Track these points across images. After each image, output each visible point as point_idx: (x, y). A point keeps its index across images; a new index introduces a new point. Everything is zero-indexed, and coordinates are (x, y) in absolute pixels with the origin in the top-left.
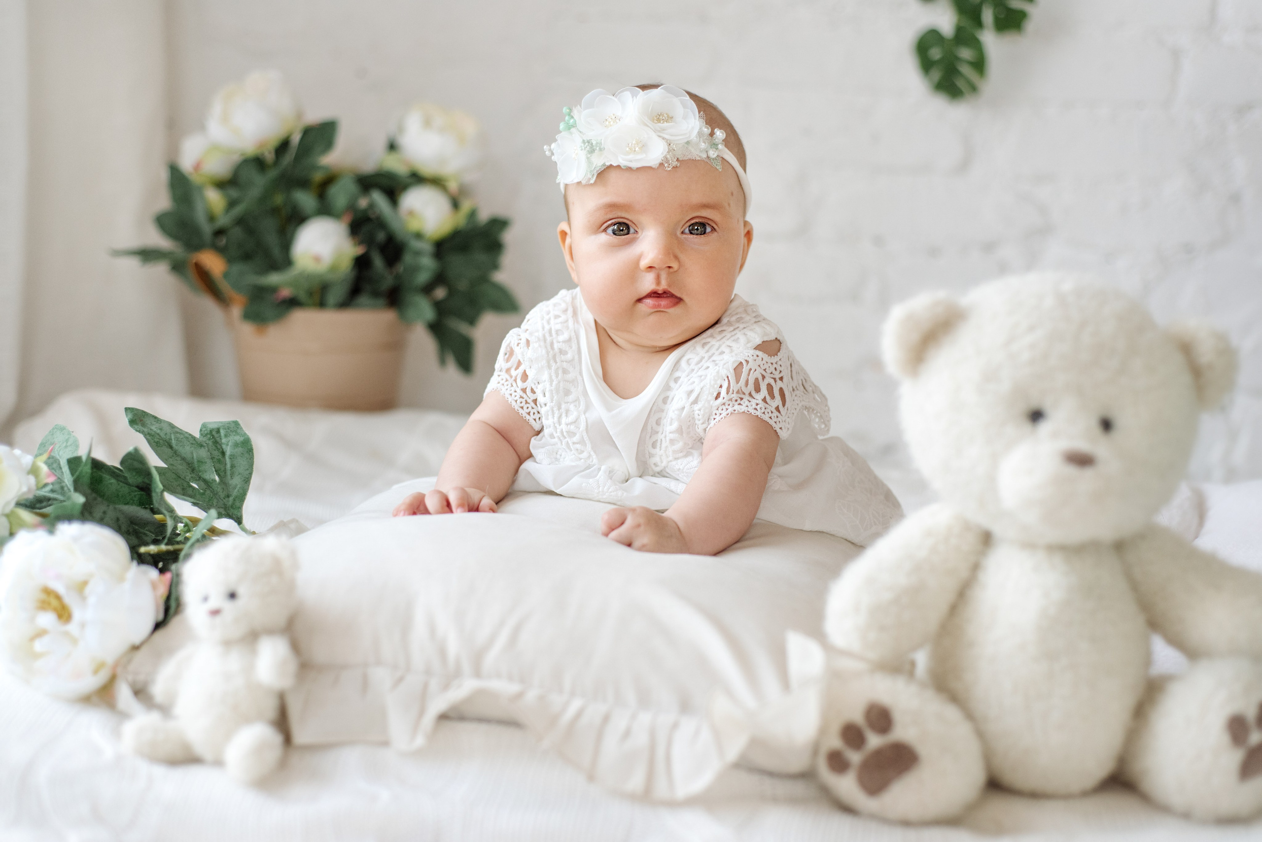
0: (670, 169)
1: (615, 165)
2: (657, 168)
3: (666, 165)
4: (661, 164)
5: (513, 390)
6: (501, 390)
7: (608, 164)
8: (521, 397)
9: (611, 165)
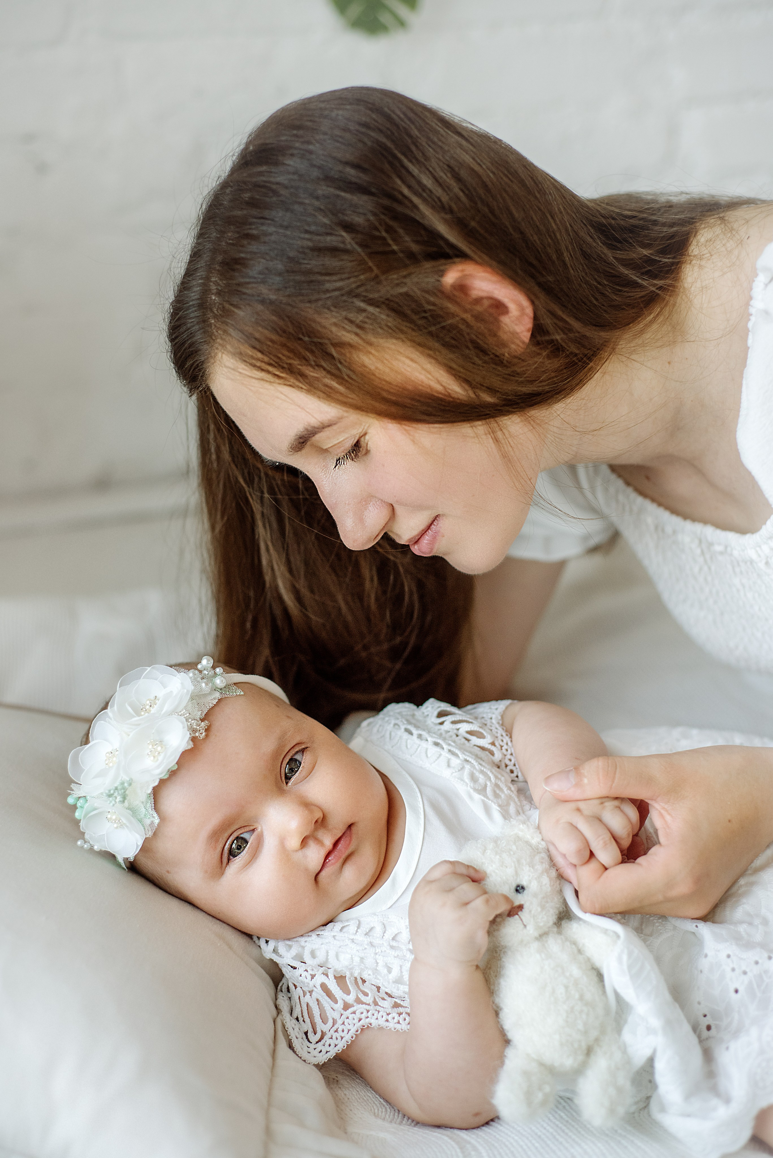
0: (204, 734)
1: (156, 784)
2: (194, 745)
3: (197, 734)
4: (194, 739)
5: (385, 1014)
6: (371, 1024)
7: (150, 790)
8: (400, 1014)
9: (154, 789)
